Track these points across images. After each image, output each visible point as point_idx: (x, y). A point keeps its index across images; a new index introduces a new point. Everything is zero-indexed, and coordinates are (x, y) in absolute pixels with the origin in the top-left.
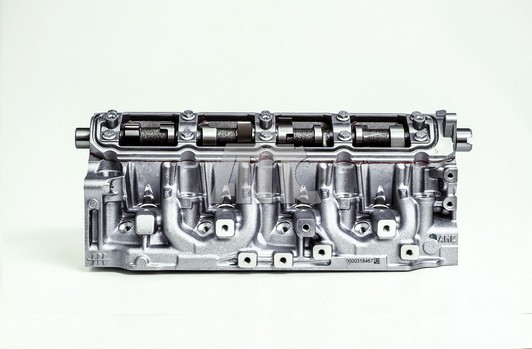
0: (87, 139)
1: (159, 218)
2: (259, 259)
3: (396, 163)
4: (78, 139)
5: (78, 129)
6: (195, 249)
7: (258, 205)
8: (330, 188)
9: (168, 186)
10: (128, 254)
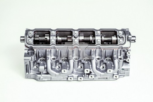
0: (24, 40)
1: (45, 66)
2: (74, 78)
3: (113, 49)
4: (21, 40)
5: (21, 37)
6: (56, 75)
7: (74, 62)
8: (94, 56)
9: (48, 56)
10: (37, 76)
